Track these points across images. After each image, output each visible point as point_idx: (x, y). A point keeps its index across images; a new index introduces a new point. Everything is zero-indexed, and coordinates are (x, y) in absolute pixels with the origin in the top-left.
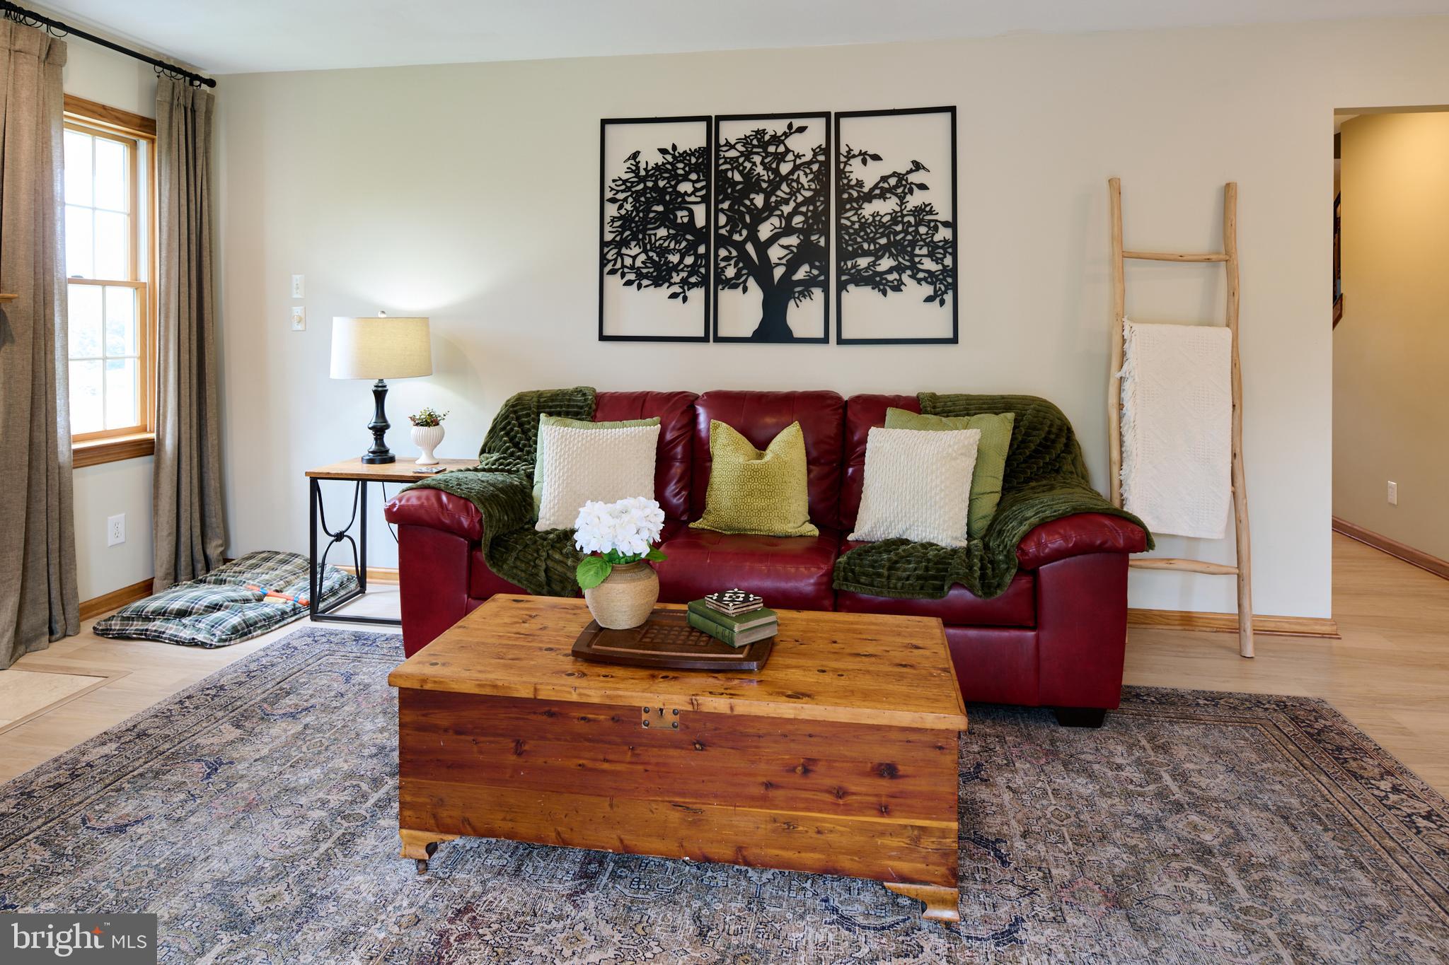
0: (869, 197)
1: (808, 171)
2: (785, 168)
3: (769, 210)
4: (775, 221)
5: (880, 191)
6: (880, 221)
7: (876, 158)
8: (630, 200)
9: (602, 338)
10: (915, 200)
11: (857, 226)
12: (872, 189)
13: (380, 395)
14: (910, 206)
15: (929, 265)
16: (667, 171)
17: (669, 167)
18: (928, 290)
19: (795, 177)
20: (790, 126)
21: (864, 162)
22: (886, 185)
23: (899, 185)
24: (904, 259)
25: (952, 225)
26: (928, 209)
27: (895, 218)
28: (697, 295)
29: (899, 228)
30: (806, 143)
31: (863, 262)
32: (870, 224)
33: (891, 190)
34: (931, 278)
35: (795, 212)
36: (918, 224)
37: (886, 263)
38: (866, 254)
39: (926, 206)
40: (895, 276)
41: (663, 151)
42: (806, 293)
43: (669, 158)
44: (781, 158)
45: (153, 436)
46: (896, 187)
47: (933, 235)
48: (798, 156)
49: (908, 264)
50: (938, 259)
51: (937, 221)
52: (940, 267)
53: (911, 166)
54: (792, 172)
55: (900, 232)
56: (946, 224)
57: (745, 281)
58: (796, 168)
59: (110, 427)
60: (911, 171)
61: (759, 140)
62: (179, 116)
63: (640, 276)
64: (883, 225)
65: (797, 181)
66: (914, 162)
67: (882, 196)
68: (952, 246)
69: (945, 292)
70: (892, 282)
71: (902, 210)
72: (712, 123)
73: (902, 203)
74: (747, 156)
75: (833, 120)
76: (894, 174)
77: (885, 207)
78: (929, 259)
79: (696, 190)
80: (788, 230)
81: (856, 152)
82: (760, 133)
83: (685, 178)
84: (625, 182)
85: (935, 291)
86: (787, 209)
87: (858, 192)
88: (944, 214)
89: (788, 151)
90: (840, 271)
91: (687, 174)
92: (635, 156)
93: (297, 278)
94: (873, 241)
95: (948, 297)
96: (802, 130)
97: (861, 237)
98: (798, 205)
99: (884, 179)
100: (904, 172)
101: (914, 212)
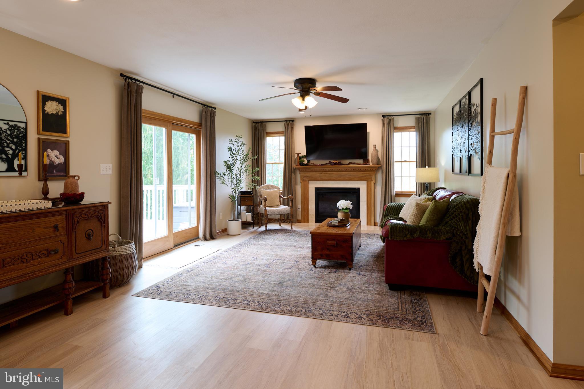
9: (452, 173)
13: (427, 186)
22: (474, 115)
43: (456, 115)
53: (476, 106)
60: (476, 108)
72: (460, 102)
75: (470, 94)
76: (474, 110)
99: (473, 113)
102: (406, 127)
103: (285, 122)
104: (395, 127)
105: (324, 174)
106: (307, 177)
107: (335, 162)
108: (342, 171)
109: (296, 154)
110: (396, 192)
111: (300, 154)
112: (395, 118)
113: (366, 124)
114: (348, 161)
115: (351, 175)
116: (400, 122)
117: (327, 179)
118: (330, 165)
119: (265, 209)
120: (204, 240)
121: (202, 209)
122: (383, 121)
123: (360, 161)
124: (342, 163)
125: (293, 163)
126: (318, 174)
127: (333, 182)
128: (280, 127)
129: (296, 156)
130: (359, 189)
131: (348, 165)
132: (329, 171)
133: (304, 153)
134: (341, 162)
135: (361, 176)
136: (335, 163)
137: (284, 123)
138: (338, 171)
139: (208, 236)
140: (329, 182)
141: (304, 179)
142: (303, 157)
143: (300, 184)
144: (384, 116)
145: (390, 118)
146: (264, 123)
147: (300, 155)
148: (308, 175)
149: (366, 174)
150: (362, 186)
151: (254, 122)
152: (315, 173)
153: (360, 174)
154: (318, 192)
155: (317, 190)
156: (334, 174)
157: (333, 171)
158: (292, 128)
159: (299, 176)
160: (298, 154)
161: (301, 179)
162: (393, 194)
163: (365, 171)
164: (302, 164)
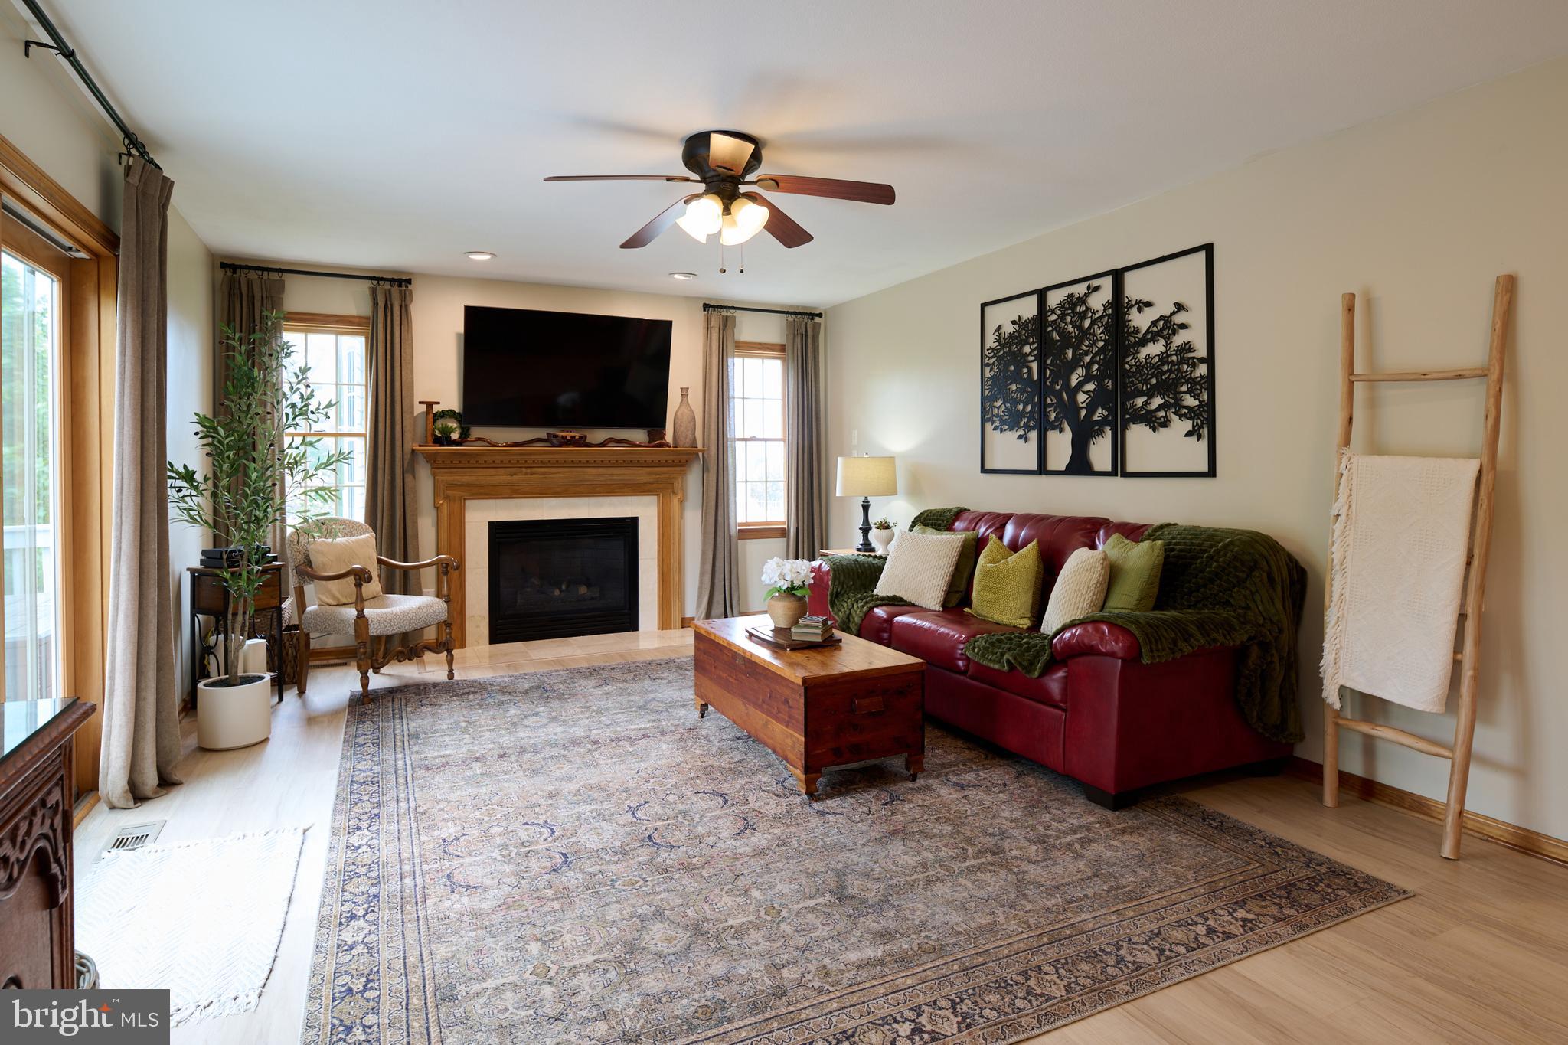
0: (1143, 342)
1: (1100, 324)
2: (1087, 323)
3: (1077, 361)
4: (1079, 371)
5: (1151, 336)
6: (1150, 363)
7: (1149, 304)
8: (996, 363)
9: (984, 470)
10: (1178, 340)
11: (1134, 369)
12: (1145, 334)
13: (866, 507)
14: (1174, 346)
15: (1190, 401)
16: (1016, 338)
17: (1016, 334)
18: (1188, 425)
19: (1092, 331)
20: (1089, 287)
21: (1140, 310)
22: (1155, 329)
23: (1166, 327)
24: (1168, 396)
25: (1210, 360)
26: (1187, 346)
27: (1164, 358)
28: (1033, 435)
29: (1165, 368)
30: (1099, 301)
31: (1140, 401)
32: (1143, 367)
33: (1159, 333)
34: (1191, 414)
35: (1092, 362)
36: (1180, 363)
37: (1157, 401)
38: (1141, 394)
39: (1186, 344)
40: (1162, 414)
41: (1014, 322)
42: (1101, 433)
43: (1016, 326)
44: (1083, 316)
45: (786, 526)
46: (1163, 329)
47: (1191, 371)
48: (1094, 313)
49: (1172, 401)
50: (1195, 394)
51: (1194, 358)
52: (1197, 403)
53: (1174, 308)
54: (1090, 327)
55: (1166, 372)
56: (1202, 360)
57: (1061, 423)
58: (1093, 323)
59: (749, 520)
60: (1174, 313)
61: (1069, 304)
62: (798, 340)
63: (1003, 422)
64: (1154, 366)
65: (1094, 334)
66: (1177, 304)
67: (1154, 340)
68: (1210, 380)
69: (1202, 427)
70: (1160, 419)
71: (1167, 351)
72: (1042, 294)
73: (1167, 344)
74: (1062, 318)
75: (1118, 276)
76: (1162, 318)
77: (1154, 349)
78: (1188, 395)
79: (1032, 351)
80: (1088, 378)
81: (1134, 303)
82: (1070, 296)
83: (1026, 342)
84: (993, 349)
85: (1193, 426)
86: (1088, 359)
87: (1135, 338)
88: (1202, 352)
89: (1088, 309)
90: (1124, 411)
91: (1027, 338)
92: (999, 327)
93: (855, 432)
94: (1147, 382)
95: (1205, 431)
96: (1097, 289)
97: (1137, 379)
98: (1095, 355)
99: (1154, 323)
100: (1168, 314)
101: (1176, 351)
102: (760, 344)
103: (375, 282)
104: (736, 342)
105: (526, 474)
106: (461, 485)
107: (569, 435)
108: (587, 465)
109: (420, 403)
110: (741, 524)
111: (439, 403)
112: (738, 314)
113: (669, 324)
114: (599, 435)
115: (615, 477)
116: (749, 328)
117: (532, 493)
118: (548, 444)
119: (361, 615)
120: (131, 804)
121: (119, 652)
122: (708, 320)
123: (639, 436)
124: (588, 440)
125: (408, 436)
126: (502, 477)
127: (553, 501)
128: (353, 300)
129: (420, 409)
130: (634, 521)
131: (603, 444)
132: (543, 464)
133: (450, 398)
134: (586, 437)
135: (645, 481)
136: (569, 438)
137: (367, 284)
138: (573, 464)
139: (151, 778)
140: (539, 500)
141: (449, 492)
142: (444, 414)
143: (434, 512)
144: (706, 307)
145: (724, 313)
146: (274, 276)
147: (436, 409)
148: (466, 479)
149: (658, 476)
150: (644, 510)
151: (223, 265)
152: (492, 471)
153: (642, 475)
154: (497, 535)
155: (498, 531)
156: (561, 476)
157: (557, 464)
158: (405, 309)
159: (425, 484)
160: (430, 405)
161: (436, 494)
162: (734, 531)
163: (659, 464)
164: (444, 440)
